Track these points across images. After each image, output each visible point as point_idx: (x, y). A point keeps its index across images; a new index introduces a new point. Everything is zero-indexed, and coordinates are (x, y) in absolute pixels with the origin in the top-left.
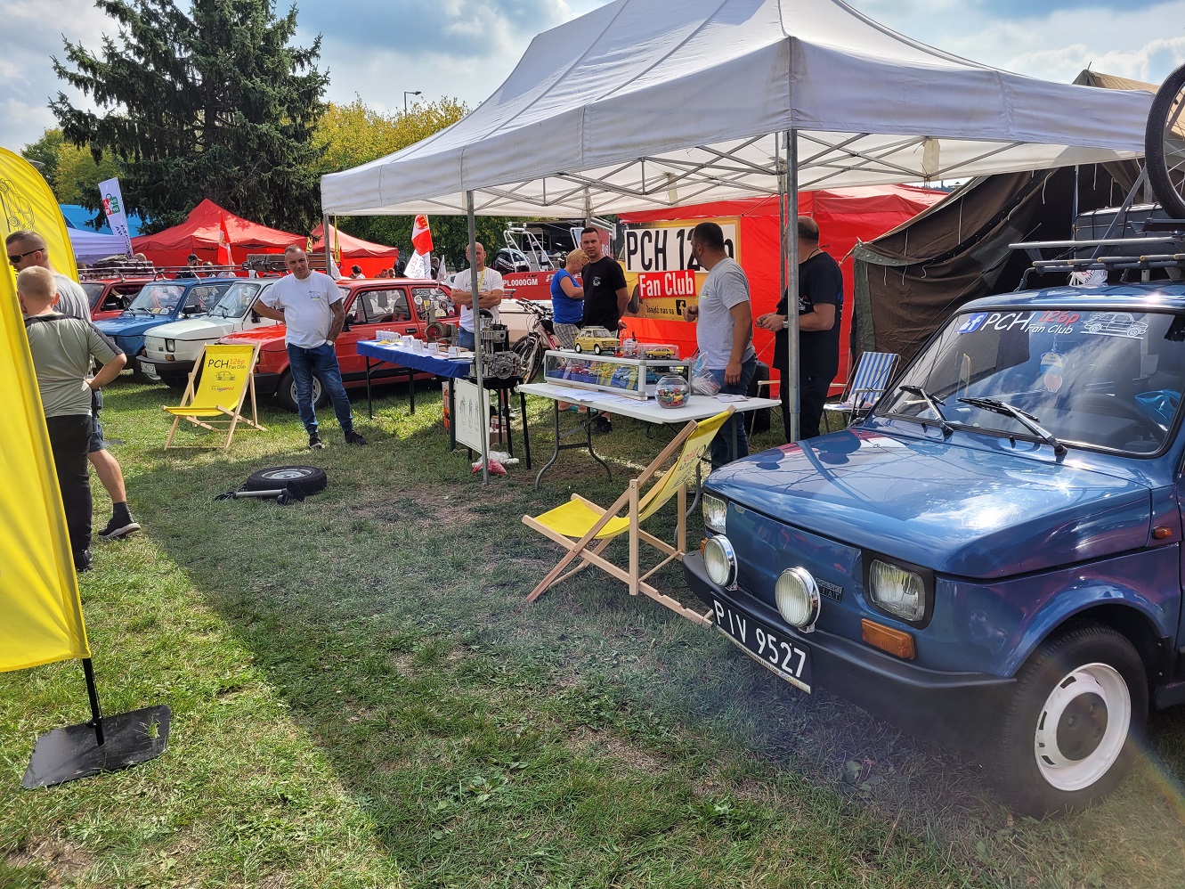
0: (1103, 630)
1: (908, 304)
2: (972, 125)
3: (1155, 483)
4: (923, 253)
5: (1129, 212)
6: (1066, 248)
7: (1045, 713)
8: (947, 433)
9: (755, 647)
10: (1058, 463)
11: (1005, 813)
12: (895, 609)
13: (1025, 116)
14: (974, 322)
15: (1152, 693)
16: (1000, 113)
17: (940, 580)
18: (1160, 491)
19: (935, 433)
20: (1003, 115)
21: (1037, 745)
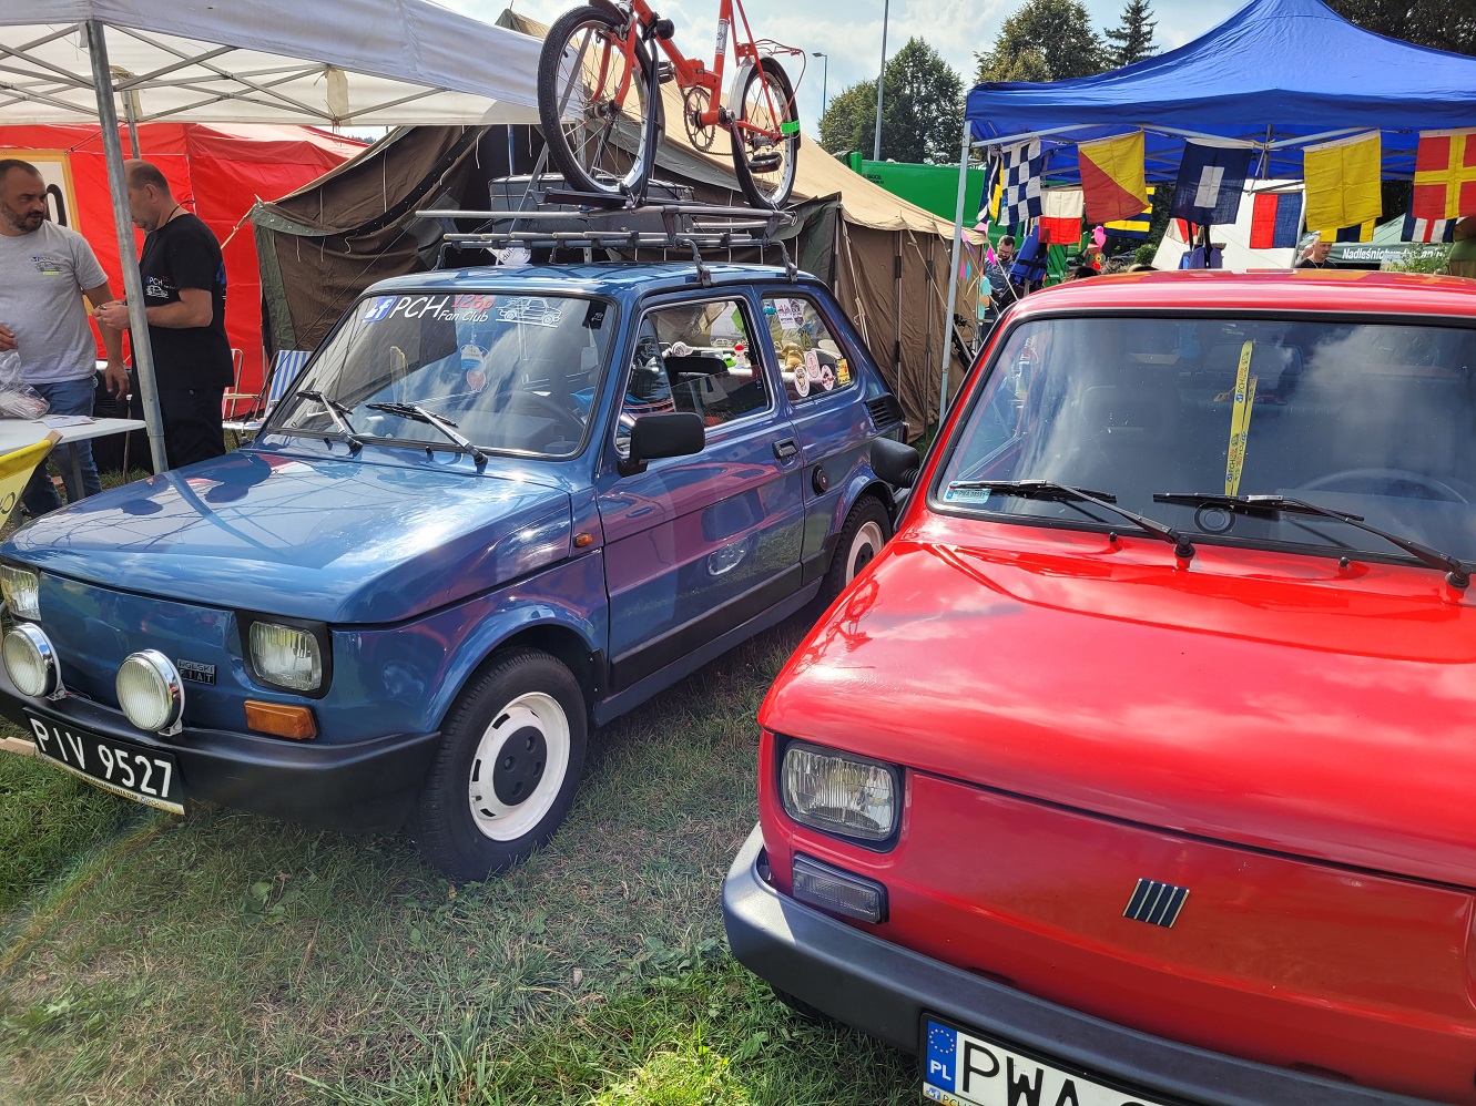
0: (533, 655)
1: (331, 288)
2: (367, 54)
3: (575, 488)
4: (343, 221)
5: (541, 181)
6: (483, 221)
7: (479, 762)
8: (355, 449)
9: (99, 771)
10: (479, 473)
11: (445, 885)
12: (287, 681)
13: (434, 53)
14: (382, 308)
15: (590, 712)
16: (402, 44)
17: (336, 633)
18: (579, 495)
19: (342, 450)
20: (406, 48)
21: (472, 799)
